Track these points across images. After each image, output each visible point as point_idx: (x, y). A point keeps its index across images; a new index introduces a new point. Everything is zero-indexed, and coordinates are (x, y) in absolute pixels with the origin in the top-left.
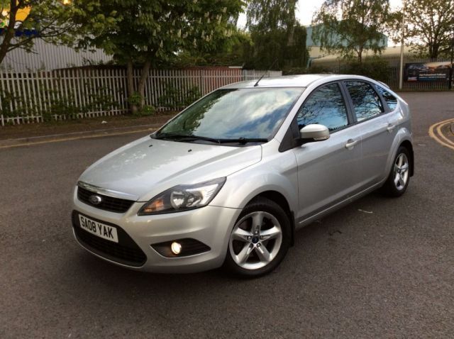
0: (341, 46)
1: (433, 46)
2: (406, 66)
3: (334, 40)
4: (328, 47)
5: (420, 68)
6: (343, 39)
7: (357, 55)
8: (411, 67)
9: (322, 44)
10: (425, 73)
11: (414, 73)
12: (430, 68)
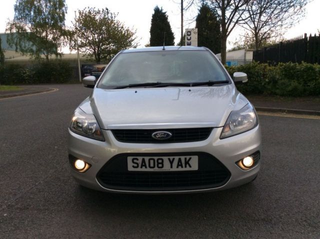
0: (32, 51)
1: (97, 54)
2: (83, 66)
3: (27, 45)
4: (22, 51)
5: (92, 68)
6: (33, 45)
7: (45, 57)
8: (86, 67)
9: (17, 48)
10: (96, 71)
11: (88, 71)
12: (98, 68)
